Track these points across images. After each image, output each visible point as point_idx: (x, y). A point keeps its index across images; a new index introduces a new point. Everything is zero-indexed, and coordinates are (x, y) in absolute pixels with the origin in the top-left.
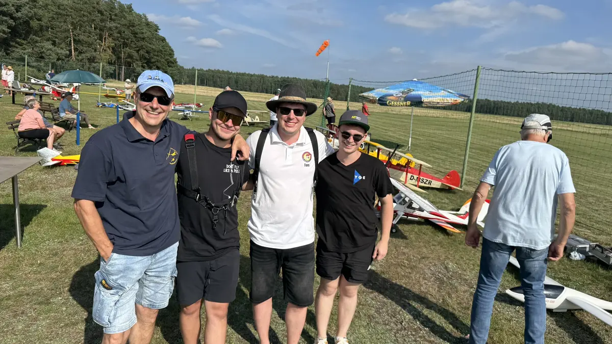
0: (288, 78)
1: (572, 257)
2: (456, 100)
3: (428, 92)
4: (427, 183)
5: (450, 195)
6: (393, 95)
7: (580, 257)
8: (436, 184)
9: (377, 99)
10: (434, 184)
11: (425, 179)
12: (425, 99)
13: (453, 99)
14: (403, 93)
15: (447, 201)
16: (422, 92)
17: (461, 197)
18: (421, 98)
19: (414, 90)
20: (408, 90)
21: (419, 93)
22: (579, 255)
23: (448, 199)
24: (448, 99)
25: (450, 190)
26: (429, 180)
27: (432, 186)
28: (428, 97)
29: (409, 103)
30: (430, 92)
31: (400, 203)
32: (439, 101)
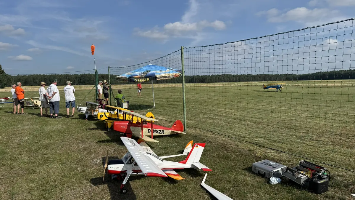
0: (85, 74)
1: (271, 182)
2: (177, 74)
3: (159, 71)
4: (161, 132)
5: (177, 139)
6: (137, 75)
7: (277, 180)
8: (167, 132)
9: (127, 78)
10: (166, 132)
11: (159, 130)
12: (157, 75)
13: (174, 74)
14: (143, 73)
15: (175, 144)
16: (155, 71)
17: (185, 139)
18: (155, 75)
19: (150, 71)
20: (147, 72)
21: (154, 72)
22: (276, 179)
23: (176, 142)
24: (172, 74)
25: (177, 135)
26: (162, 130)
27: (165, 134)
28: (159, 74)
29: (148, 79)
30: (160, 70)
31: (128, 163)
32: (166, 76)
